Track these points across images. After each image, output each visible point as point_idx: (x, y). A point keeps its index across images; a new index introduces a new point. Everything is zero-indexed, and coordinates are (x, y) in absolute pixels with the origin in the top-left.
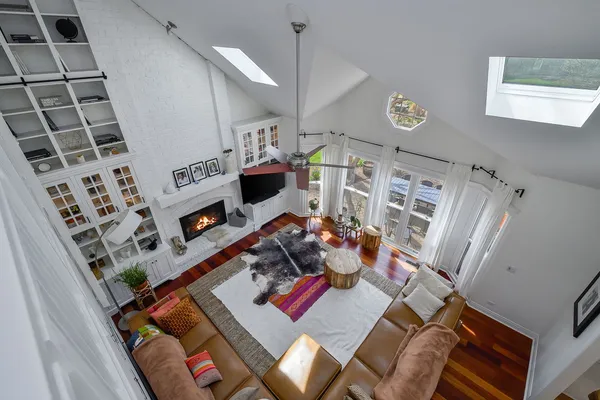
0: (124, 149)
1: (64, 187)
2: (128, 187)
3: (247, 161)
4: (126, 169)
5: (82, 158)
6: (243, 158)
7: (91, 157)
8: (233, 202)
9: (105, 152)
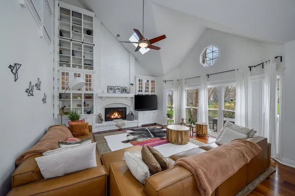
0: (92, 68)
1: (67, 74)
2: (88, 78)
3: (139, 91)
4: (90, 76)
5: (77, 67)
6: (138, 89)
7: (80, 67)
8: (131, 109)
9: (85, 68)
